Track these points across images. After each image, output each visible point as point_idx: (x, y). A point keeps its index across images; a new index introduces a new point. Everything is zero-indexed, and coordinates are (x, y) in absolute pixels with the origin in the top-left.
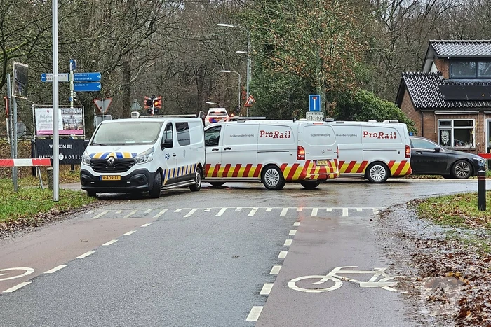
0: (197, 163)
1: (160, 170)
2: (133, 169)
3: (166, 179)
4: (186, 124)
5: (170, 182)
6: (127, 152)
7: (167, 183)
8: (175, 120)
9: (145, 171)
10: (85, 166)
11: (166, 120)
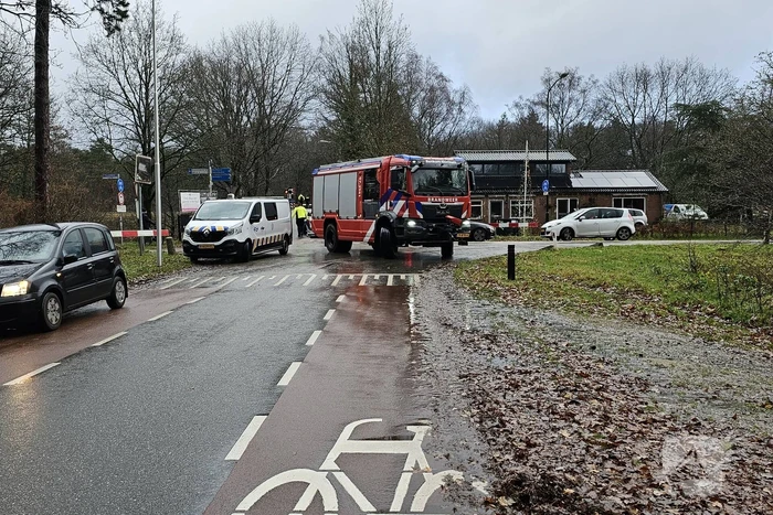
0: (284, 233)
1: (249, 240)
2: (225, 239)
3: (255, 247)
4: (274, 204)
5: (258, 249)
6: (220, 225)
7: (256, 250)
8: (263, 200)
9: (236, 241)
10: (186, 237)
11: (254, 201)
